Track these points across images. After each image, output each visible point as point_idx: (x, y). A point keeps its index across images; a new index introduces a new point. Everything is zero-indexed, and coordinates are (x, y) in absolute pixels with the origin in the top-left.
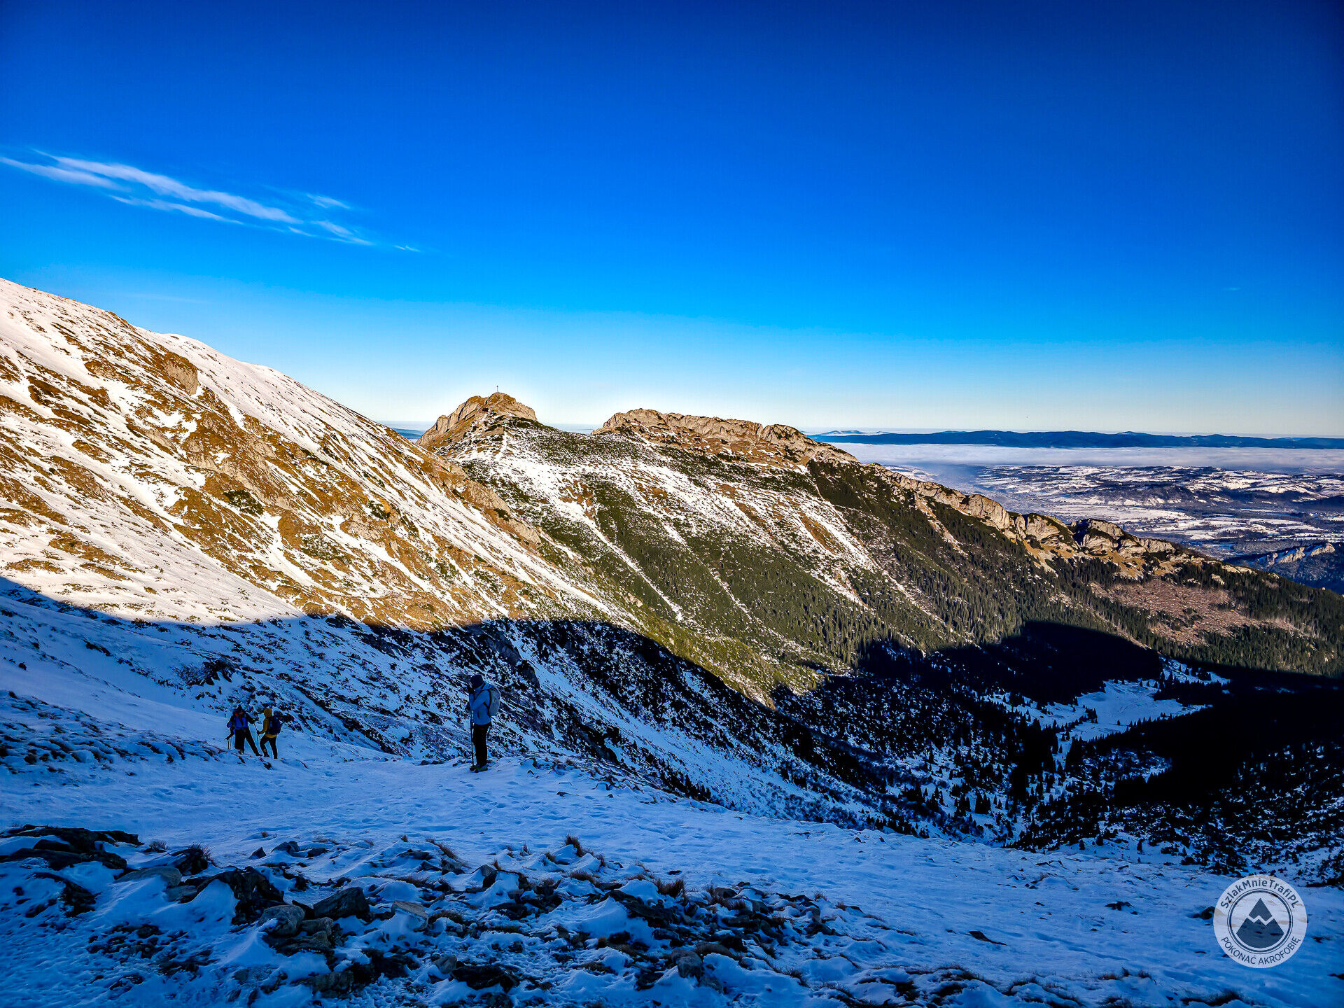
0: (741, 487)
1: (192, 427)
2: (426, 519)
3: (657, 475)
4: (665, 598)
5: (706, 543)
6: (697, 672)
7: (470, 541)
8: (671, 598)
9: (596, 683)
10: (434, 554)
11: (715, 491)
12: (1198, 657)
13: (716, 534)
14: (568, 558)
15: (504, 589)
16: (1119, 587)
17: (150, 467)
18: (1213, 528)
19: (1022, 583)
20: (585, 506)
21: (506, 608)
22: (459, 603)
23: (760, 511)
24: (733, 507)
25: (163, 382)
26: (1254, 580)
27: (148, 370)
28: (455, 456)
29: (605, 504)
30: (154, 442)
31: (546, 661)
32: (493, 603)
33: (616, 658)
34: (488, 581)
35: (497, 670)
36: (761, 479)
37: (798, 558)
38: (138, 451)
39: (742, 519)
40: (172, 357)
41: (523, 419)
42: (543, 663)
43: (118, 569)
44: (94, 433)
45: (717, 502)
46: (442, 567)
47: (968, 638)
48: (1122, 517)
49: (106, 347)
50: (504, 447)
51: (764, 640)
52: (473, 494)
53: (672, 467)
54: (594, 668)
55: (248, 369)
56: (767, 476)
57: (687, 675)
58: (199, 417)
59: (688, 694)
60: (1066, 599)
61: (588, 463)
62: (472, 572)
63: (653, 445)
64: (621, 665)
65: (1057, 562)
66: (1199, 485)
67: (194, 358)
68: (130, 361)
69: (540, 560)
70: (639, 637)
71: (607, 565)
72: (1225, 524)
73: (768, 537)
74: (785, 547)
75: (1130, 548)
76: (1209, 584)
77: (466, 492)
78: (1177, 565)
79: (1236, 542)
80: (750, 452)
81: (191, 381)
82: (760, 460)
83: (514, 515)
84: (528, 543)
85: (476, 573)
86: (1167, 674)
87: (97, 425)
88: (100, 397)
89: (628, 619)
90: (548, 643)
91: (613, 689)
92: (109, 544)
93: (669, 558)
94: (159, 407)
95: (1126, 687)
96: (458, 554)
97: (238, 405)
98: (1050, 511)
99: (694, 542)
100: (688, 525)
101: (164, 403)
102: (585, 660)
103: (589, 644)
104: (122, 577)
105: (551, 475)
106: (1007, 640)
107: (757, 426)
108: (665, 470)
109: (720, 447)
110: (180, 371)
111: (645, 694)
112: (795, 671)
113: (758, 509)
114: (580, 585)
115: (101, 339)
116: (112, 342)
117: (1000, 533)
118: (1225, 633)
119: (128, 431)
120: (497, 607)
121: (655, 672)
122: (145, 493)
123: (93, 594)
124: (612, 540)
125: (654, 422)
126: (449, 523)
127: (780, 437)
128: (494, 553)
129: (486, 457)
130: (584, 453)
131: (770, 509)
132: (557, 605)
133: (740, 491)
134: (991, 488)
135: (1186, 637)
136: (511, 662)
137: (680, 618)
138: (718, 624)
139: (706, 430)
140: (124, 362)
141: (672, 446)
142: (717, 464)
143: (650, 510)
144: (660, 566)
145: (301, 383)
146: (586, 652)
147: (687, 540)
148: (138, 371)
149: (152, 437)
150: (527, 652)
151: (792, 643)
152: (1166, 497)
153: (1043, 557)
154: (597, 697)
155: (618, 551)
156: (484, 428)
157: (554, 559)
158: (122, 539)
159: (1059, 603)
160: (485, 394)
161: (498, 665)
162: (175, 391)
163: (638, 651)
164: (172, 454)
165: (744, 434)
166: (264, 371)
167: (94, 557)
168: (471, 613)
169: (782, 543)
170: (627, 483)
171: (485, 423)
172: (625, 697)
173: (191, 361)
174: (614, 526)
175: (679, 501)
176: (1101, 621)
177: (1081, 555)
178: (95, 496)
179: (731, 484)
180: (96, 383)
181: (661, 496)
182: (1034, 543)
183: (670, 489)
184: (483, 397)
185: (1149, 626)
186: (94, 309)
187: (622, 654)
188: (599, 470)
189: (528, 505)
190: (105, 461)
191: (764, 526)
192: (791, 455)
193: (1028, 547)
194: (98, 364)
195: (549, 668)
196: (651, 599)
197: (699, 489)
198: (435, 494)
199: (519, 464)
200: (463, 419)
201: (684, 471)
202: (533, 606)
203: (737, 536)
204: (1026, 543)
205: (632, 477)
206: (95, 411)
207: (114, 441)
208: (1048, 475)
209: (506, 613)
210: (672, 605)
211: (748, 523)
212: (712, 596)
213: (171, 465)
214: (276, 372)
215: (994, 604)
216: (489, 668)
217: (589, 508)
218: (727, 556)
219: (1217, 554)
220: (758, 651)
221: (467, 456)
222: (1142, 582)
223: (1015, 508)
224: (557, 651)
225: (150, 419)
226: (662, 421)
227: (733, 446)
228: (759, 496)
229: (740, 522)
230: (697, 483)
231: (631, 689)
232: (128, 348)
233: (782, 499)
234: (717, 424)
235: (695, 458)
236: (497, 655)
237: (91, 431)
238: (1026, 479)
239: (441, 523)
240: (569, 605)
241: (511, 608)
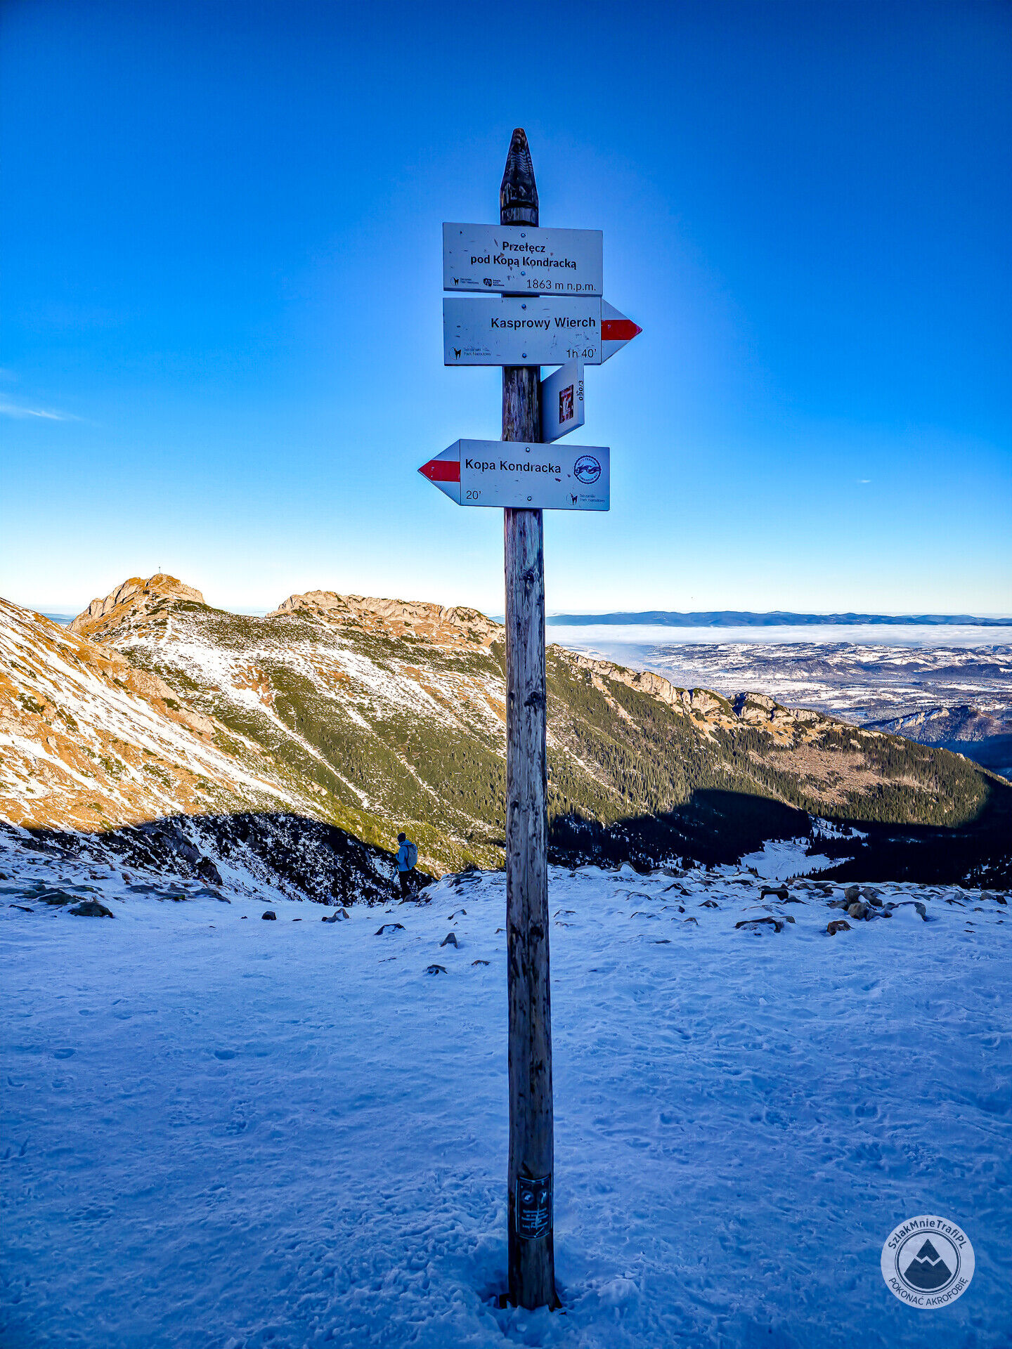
0: (426, 669)
2: (85, 711)
3: (339, 659)
4: (350, 786)
5: (392, 727)
6: (387, 858)
7: (136, 734)
8: (356, 785)
9: (282, 875)
10: (96, 749)
11: (400, 674)
12: (841, 814)
13: (402, 717)
14: (245, 749)
15: (177, 783)
16: (773, 754)
18: (850, 698)
19: (690, 754)
20: (261, 693)
21: (181, 803)
22: (129, 800)
23: (445, 692)
24: (418, 689)
26: (885, 743)
28: (112, 643)
29: (283, 690)
31: (227, 857)
32: (166, 799)
33: (302, 849)
34: (160, 776)
35: (176, 869)
36: (446, 661)
37: (484, 738)
39: (427, 702)
41: (189, 602)
42: (224, 859)
45: (402, 685)
46: (106, 762)
47: (642, 808)
48: (773, 690)
50: (169, 632)
51: (452, 822)
52: (137, 682)
53: (355, 650)
54: (279, 861)
56: (452, 658)
57: (376, 862)
59: (378, 881)
60: (728, 767)
61: (263, 647)
62: (141, 767)
63: (333, 627)
64: (308, 856)
65: (719, 733)
66: (835, 660)
69: (216, 751)
70: (326, 826)
71: (288, 753)
72: (860, 694)
73: (454, 719)
74: (471, 728)
75: (781, 718)
76: (848, 748)
77: (130, 680)
78: (822, 732)
79: (869, 708)
80: (434, 634)
82: (444, 642)
83: (184, 704)
84: (201, 734)
85: (146, 768)
86: (815, 831)
89: (314, 809)
90: (228, 838)
91: (300, 881)
93: (354, 743)
95: (782, 845)
96: (124, 747)
98: (712, 686)
99: (381, 727)
100: (373, 710)
102: (270, 853)
103: (273, 836)
105: (222, 661)
106: (679, 809)
107: (441, 608)
108: (347, 654)
109: (404, 629)
111: (334, 884)
112: (483, 850)
113: (443, 690)
114: (260, 776)
117: (668, 708)
118: (862, 791)
120: (170, 802)
121: (343, 861)
124: (291, 728)
125: (333, 603)
126: (113, 715)
127: (463, 619)
128: (164, 746)
129: (148, 643)
130: (259, 637)
131: (455, 690)
132: (237, 798)
133: (425, 674)
134: (659, 666)
135: (830, 797)
136: (190, 859)
137: (366, 804)
138: (405, 808)
139: (389, 612)
141: (353, 628)
142: (401, 646)
143: (332, 695)
144: (344, 753)
146: (270, 845)
147: (372, 724)
150: (207, 849)
151: (479, 823)
152: (810, 670)
153: (707, 728)
154: (284, 891)
155: (298, 738)
156: (145, 612)
157: (232, 749)
159: (722, 771)
160: (146, 575)
161: (176, 863)
163: (324, 840)
165: (428, 616)
168: (143, 810)
169: (468, 724)
170: (307, 667)
171: (147, 606)
172: (314, 888)
174: (292, 713)
175: (362, 685)
176: (759, 786)
177: (740, 725)
179: (416, 667)
181: (344, 681)
182: (699, 716)
183: (352, 673)
184: (143, 578)
185: (799, 788)
187: (309, 844)
188: (275, 655)
189: (197, 694)
191: (450, 708)
192: (474, 637)
193: (694, 720)
195: (230, 864)
196: (335, 787)
197: (383, 672)
198: (94, 684)
199: (185, 649)
200: (120, 601)
201: (366, 653)
202: (210, 800)
203: (423, 719)
204: (692, 716)
205: (312, 661)
208: (710, 652)
209: (180, 808)
210: (357, 792)
211: (434, 705)
212: (398, 780)
215: (666, 775)
216: (166, 867)
217: (266, 695)
218: (413, 739)
219: (854, 720)
220: (446, 832)
221: (126, 642)
222: (792, 748)
223: (680, 685)
224: (238, 846)
226: (343, 604)
227: (416, 628)
228: (444, 678)
229: (426, 705)
230: (381, 666)
231: (319, 879)
233: (467, 679)
234: (399, 607)
235: (378, 641)
236: (175, 853)
238: (690, 656)
239: (103, 715)
240: (249, 797)
241: (186, 804)
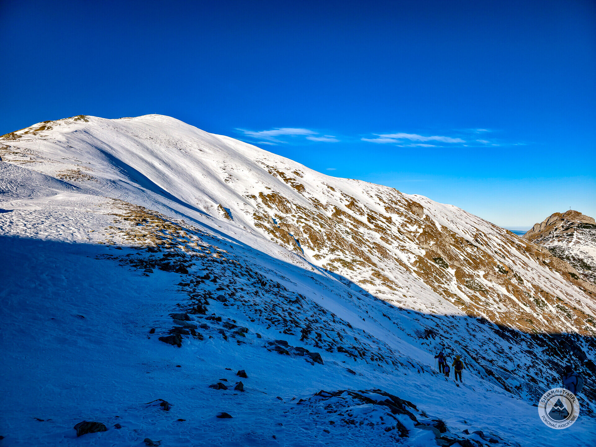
1: (421, 231)
2: (528, 275)
7: (553, 289)
10: (532, 294)
15: (576, 317)
17: (406, 247)
21: (577, 328)
22: (547, 321)
25: (411, 213)
27: (406, 209)
28: (544, 244)
30: (407, 237)
32: (569, 324)
34: (565, 312)
35: (571, 362)
38: (402, 241)
40: (415, 203)
41: (587, 224)
43: (394, 286)
44: (387, 234)
46: (537, 301)
49: (392, 201)
50: (575, 239)
52: (555, 264)
55: (443, 206)
58: (424, 227)
62: (555, 306)
67: (423, 203)
68: (400, 206)
77: (551, 263)
81: (421, 212)
83: (582, 277)
84: (591, 293)
85: (558, 307)
87: (388, 231)
88: (389, 220)
92: (391, 276)
94: (409, 223)
96: (547, 295)
97: (439, 221)
101: (411, 221)
104: (395, 290)
110: (417, 208)
115: (390, 198)
116: (394, 199)
119: (398, 233)
120: (571, 326)
122: (403, 257)
123: (385, 295)
126: (541, 278)
128: (569, 297)
129: (563, 244)
136: (581, 359)
140: (398, 207)
145: (466, 211)
148: (402, 209)
149: (406, 235)
150: (591, 355)
156: (562, 229)
158: (395, 274)
162: (415, 217)
164: (413, 242)
166: (450, 207)
167: (386, 281)
168: (555, 327)
171: (563, 226)
173: (421, 204)
178: (386, 257)
180: (388, 215)
184: (561, 212)
186: (388, 187)
189: (591, 272)
190: (391, 244)
194: (389, 208)
198: (532, 263)
199: (583, 248)
200: (549, 225)
206: (388, 226)
207: (393, 236)
209: (577, 331)
213: (412, 246)
214: (455, 207)
221: (551, 244)
225: (406, 228)
232: (399, 201)
237: (386, 233)
239: (536, 278)
241: (580, 329)
